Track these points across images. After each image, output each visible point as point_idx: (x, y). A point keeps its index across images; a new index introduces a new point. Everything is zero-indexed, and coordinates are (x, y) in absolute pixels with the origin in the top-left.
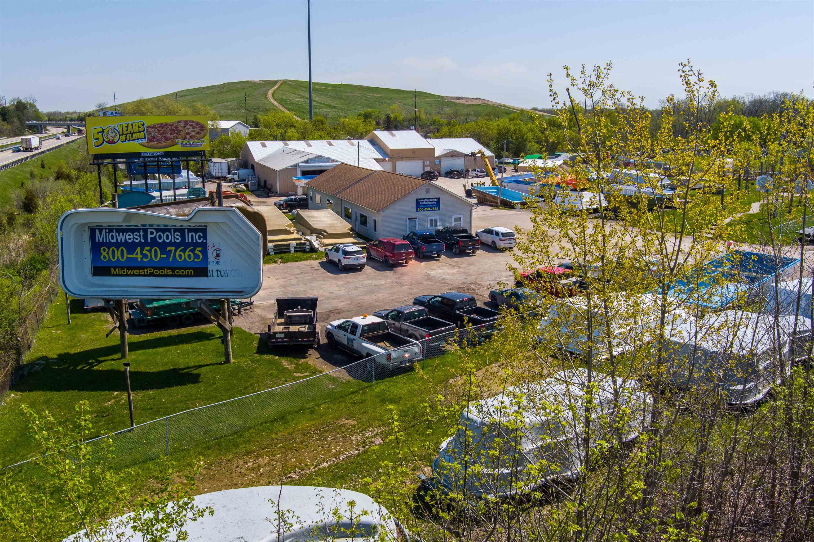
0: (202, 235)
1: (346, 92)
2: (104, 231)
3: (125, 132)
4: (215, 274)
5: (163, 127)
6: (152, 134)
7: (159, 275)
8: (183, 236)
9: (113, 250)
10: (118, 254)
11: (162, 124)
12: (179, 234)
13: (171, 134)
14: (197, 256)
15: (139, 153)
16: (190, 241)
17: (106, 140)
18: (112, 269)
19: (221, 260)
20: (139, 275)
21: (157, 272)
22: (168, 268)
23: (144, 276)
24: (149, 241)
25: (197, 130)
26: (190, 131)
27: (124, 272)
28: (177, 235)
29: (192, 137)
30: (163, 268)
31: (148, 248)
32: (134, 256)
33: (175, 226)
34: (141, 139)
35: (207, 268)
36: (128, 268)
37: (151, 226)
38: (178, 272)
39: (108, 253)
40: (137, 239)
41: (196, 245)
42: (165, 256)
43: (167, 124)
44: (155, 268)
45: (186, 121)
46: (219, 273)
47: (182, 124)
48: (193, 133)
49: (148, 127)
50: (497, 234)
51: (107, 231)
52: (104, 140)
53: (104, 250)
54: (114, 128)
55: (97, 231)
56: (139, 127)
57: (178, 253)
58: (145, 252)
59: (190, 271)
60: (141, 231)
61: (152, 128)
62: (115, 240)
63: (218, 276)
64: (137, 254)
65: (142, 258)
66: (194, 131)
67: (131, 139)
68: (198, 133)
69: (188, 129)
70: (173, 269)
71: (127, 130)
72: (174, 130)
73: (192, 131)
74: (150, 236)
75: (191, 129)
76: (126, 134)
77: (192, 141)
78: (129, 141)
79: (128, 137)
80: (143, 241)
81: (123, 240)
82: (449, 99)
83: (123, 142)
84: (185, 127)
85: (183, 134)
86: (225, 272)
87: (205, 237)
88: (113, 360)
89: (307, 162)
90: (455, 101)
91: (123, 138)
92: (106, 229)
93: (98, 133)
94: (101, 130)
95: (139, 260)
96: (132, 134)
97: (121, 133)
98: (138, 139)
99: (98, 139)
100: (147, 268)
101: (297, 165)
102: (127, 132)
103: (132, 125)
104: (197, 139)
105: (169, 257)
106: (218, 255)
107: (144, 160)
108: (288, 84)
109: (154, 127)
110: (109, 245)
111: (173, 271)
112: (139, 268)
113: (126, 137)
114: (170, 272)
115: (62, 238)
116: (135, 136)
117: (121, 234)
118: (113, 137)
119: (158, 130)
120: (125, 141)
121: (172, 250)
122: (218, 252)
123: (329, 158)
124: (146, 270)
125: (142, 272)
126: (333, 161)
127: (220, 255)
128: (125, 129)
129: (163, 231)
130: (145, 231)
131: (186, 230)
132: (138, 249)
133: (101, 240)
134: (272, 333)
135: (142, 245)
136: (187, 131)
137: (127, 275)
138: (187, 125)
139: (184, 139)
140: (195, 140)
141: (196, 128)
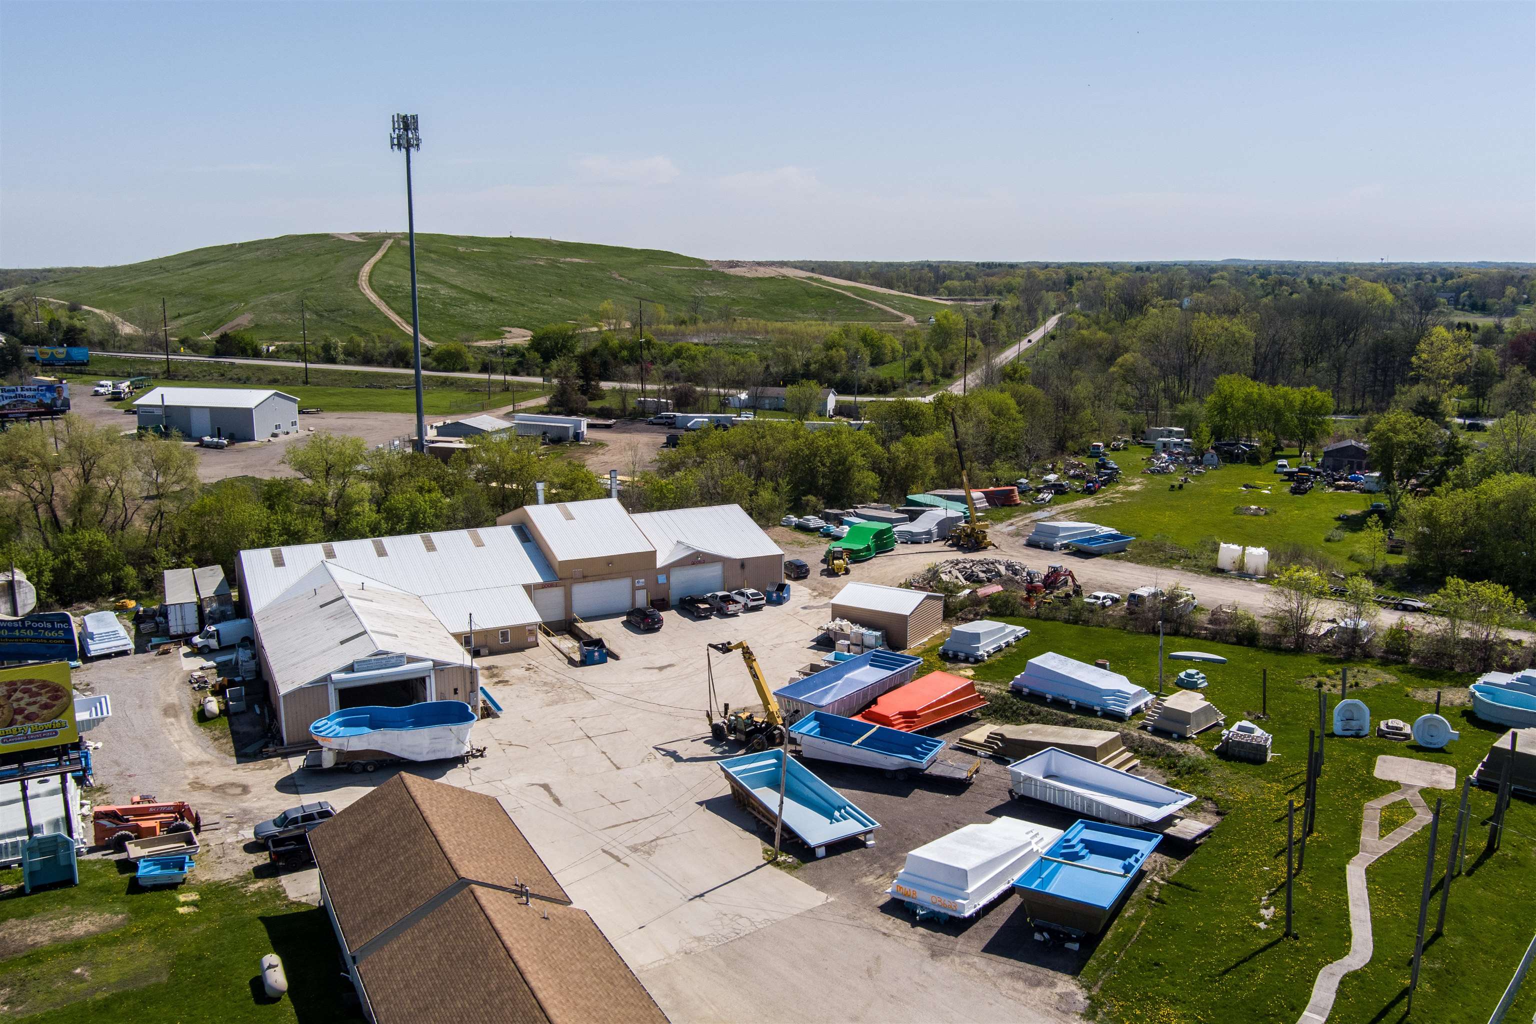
25: (44, 699)
26: (22, 704)
29: (29, 718)
45: (12, 683)
47: (3, 690)
48: (33, 709)
66: (35, 703)
68: (46, 706)
69: (18, 700)
73: (28, 704)
75: (27, 699)
77: (29, 727)
82: (716, 267)
84: (10, 697)
85: (5, 714)
90: (727, 271)
101: (327, 679)
104: (44, 720)
108: (404, 246)
123: (401, 656)
126: (412, 660)
136: (15, 705)
138: (15, 691)
139: (10, 725)
140: (38, 724)
141: (40, 694)
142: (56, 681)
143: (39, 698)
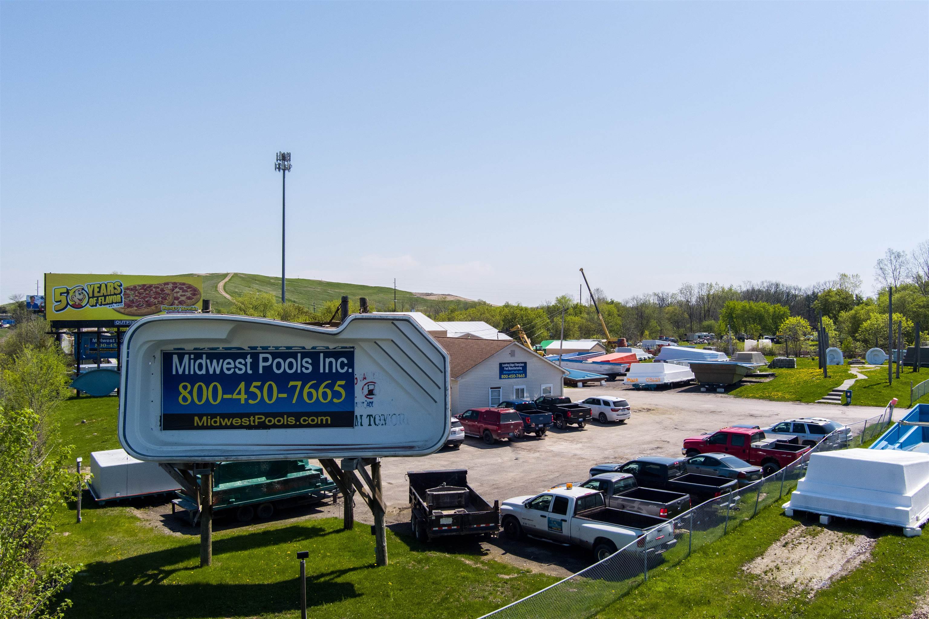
0: (346, 361)
1: (305, 287)
2: (186, 357)
3: (96, 294)
4: (365, 421)
5: (145, 290)
6: (131, 298)
7: (275, 426)
8: (316, 364)
9: (200, 388)
10: (208, 393)
11: (144, 285)
12: (310, 361)
13: (155, 298)
14: (337, 395)
15: (113, 321)
16: (327, 371)
17: (71, 303)
18: (196, 418)
19: (375, 399)
20: (241, 427)
21: (270, 421)
22: (289, 415)
23: (249, 427)
24: (261, 371)
25: (189, 294)
26: (179, 295)
27: (215, 422)
28: (307, 362)
29: (181, 303)
30: (281, 415)
31: (259, 384)
32: (235, 396)
33: (304, 348)
34: (116, 303)
35: (353, 412)
36: (223, 416)
37: (263, 348)
38: (305, 421)
39: (191, 393)
40: (240, 369)
41: (338, 376)
42: (285, 395)
43: (151, 286)
44: (267, 415)
45: (175, 283)
46: (372, 419)
47: (170, 286)
48: (183, 298)
49: (127, 289)
50: (606, 403)
51: (192, 356)
52: (68, 304)
53: (185, 388)
54: (83, 289)
55: (175, 359)
56: (115, 288)
57: (306, 390)
58: (252, 389)
59: (324, 418)
60: (249, 356)
61: (132, 290)
62: (204, 372)
63: (370, 425)
64: (239, 393)
65: (246, 400)
66: (184, 295)
67: (103, 303)
68: (189, 298)
69: (177, 292)
70: (297, 416)
71: (99, 292)
72: (159, 294)
73: (181, 296)
74: (262, 364)
75: (181, 293)
76: (98, 297)
77: (180, 308)
78: (101, 305)
79: (100, 301)
80: (250, 372)
81: (218, 372)
82: (418, 295)
83: (92, 306)
84: (173, 290)
85: (170, 299)
86: (382, 418)
87: (351, 364)
88: (186, 569)
90: (425, 297)
91: (93, 301)
92: (190, 354)
93: (61, 294)
94: (65, 290)
95: (243, 402)
96: (105, 296)
97: (91, 295)
98: (112, 303)
99: (60, 301)
100: (254, 415)
102: (99, 295)
103: (106, 286)
104: (188, 305)
105: (291, 396)
106: (371, 392)
107: (119, 329)
108: (241, 277)
109: (134, 289)
110: (193, 379)
111: (298, 420)
112: (241, 416)
113: (97, 300)
114: (292, 420)
116: (109, 299)
117: (215, 361)
118: (80, 300)
119: (139, 293)
120: (96, 306)
121: (297, 386)
122: (371, 387)
124: (252, 418)
125: (245, 421)
127: (375, 392)
128: (97, 290)
129: (284, 356)
130: (255, 357)
131: (322, 355)
132: (242, 385)
133: (180, 372)
135: (248, 379)
136: (175, 295)
137: (221, 427)
138: (176, 287)
139: (171, 305)
140: (184, 307)
141: (187, 291)
142: (195, 286)
143: (186, 293)
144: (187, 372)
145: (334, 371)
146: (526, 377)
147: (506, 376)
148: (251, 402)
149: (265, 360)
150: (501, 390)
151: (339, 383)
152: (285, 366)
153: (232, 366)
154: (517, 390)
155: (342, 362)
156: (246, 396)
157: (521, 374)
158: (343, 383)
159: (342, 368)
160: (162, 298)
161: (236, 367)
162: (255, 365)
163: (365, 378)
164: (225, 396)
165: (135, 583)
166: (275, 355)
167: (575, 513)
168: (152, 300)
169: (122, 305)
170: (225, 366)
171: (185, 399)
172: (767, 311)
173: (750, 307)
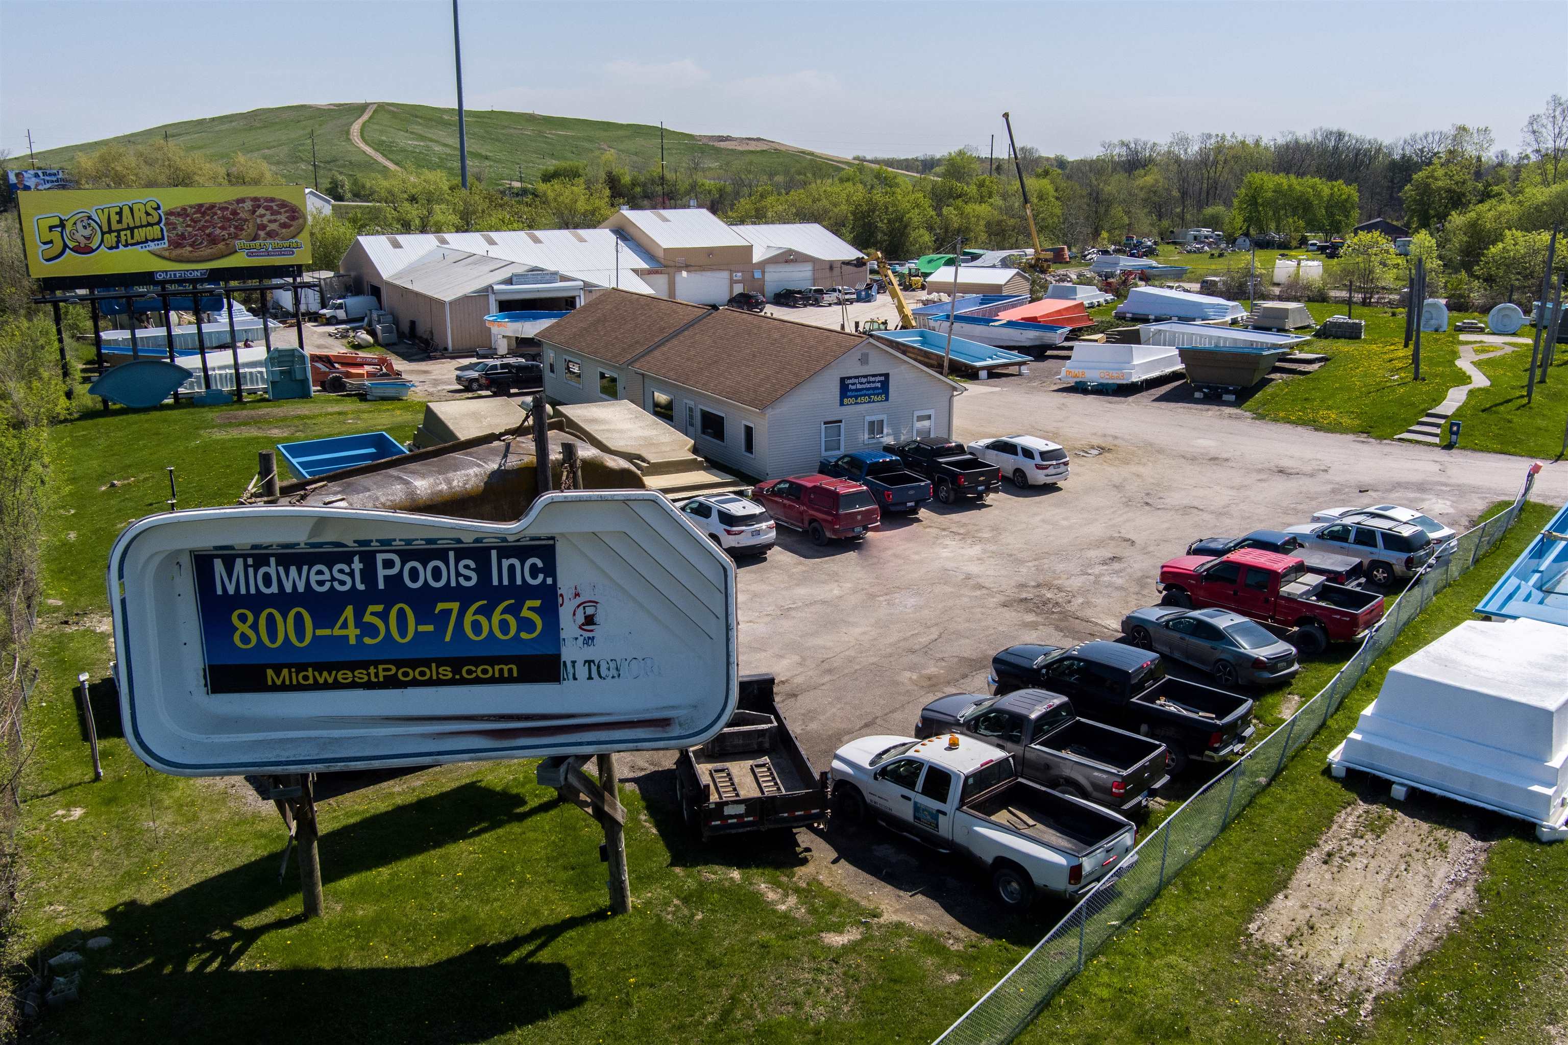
0: (540, 564)
1: (504, 127)
2: (239, 563)
3: (115, 226)
4: (582, 671)
5: (204, 214)
6: (180, 229)
7: (415, 683)
8: (483, 570)
9: (270, 618)
10: (286, 627)
11: (201, 206)
12: (473, 565)
13: (223, 228)
14: (526, 625)
15: (151, 274)
16: (506, 582)
17: (71, 244)
18: (270, 672)
19: (598, 632)
20: (353, 685)
21: (406, 674)
22: (440, 662)
23: (369, 685)
24: (381, 586)
25: (283, 218)
26: (265, 220)
27: (306, 678)
28: (467, 567)
29: (271, 235)
30: (427, 663)
31: (379, 608)
32: (337, 632)
33: (459, 541)
34: (153, 240)
35: (558, 656)
36: (319, 667)
37: (382, 542)
38: (469, 672)
39: (255, 627)
40: (343, 583)
41: (527, 591)
42: (430, 628)
43: (212, 206)
44: (399, 664)
45: (255, 199)
46: (594, 669)
47: (248, 205)
48: (273, 226)
49: (170, 213)
50: (1028, 453)
51: (250, 561)
52: (65, 246)
53: (242, 618)
54: (90, 218)
55: (219, 566)
56: (148, 214)
57: (469, 618)
58: (368, 618)
59: (506, 668)
60: (356, 559)
61: (179, 215)
62: (274, 589)
63: (590, 678)
64: (345, 626)
65: (358, 637)
66: (275, 221)
67: (130, 241)
68: (284, 226)
69: (262, 216)
70: (456, 664)
71: (120, 222)
72: (229, 220)
73: (270, 221)
74: (381, 572)
75: (268, 217)
76: (118, 231)
77: (270, 244)
78: (126, 245)
79: (123, 238)
80: (361, 587)
81: (301, 588)
82: (705, 141)
83: (111, 248)
84: (254, 212)
85: (250, 228)
86: (612, 665)
87: (550, 569)
88: (281, 924)
89: (509, 281)
90: (717, 144)
91: (111, 239)
92: (245, 557)
93: (51, 228)
94: (56, 222)
95: (352, 641)
96: (132, 230)
97: (105, 229)
98: (146, 241)
99: (51, 242)
100: (376, 663)
101: (488, 290)
102: (119, 227)
103: (131, 209)
104: (283, 239)
105: (441, 628)
106: (590, 620)
107: (164, 289)
108: (390, 112)
109: (183, 213)
110: (257, 602)
111: (456, 670)
112: (352, 666)
113: (118, 237)
114: (446, 672)
115: (123, 602)
116: (140, 234)
117: (293, 570)
118: (88, 238)
119: (192, 220)
120: (117, 247)
121: (451, 610)
122: (590, 611)
123: (555, 273)
124: (372, 670)
125: (361, 675)
126: (564, 278)
127: (596, 619)
128: (115, 218)
129: (424, 556)
130: (368, 559)
131: (494, 553)
132: (349, 612)
133: (231, 590)
134: (712, 806)
135: (359, 600)
136: (259, 221)
137: (317, 687)
138: (259, 207)
139: (254, 240)
140: (277, 242)
141: (280, 213)
142: (294, 202)
143: (278, 217)
144: (243, 591)
145: (519, 582)
146: (887, 400)
147: (852, 400)
148: (367, 641)
149: (388, 564)
150: (842, 425)
151: (529, 603)
152: (425, 575)
153: (327, 576)
154: (872, 424)
155: (533, 566)
156: (358, 632)
157: (878, 395)
158: (537, 603)
159: (534, 576)
160: (236, 228)
161: (333, 579)
162: (369, 574)
163: (577, 595)
164: (320, 632)
165: (190, 968)
166: (406, 555)
167: (962, 802)
168: (218, 231)
169: (165, 244)
170: (314, 578)
171: (245, 638)
172: (1318, 195)
173: (1290, 186)
